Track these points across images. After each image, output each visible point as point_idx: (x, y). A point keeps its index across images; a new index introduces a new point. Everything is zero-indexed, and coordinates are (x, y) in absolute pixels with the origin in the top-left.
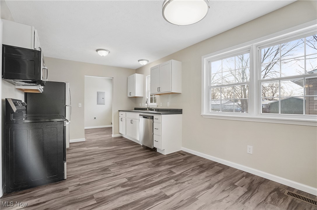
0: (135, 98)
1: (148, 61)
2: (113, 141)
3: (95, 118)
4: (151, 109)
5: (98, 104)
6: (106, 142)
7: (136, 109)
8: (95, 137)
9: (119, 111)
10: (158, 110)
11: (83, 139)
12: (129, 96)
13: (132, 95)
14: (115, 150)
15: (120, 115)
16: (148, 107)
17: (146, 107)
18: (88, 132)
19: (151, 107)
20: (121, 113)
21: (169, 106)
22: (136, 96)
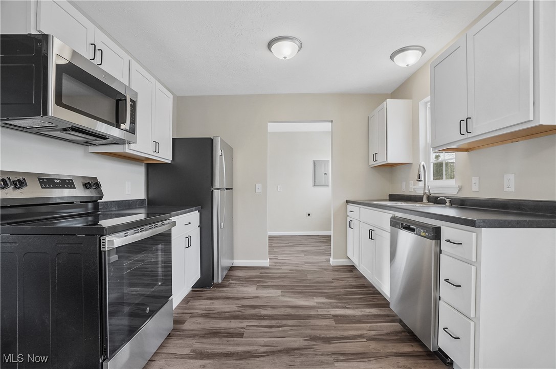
0: (390, 168)
1: (423, 50)
2: (328, 276)
3: (309, 215)
4: (436, 200)
5: (314, 185)
6: (309, 277)
7: (392, 198)
8: (293, 259)
9: (348, 202)
10: (461, 203)
11: (266, 263)
12: (372, 163)
13: (381, 161)
14: (313, 312)
15: (349, 213)
16: (425, 193)
17: (420, 192)
18: (290, 244)
19: (434, 192)
20: (351, 207)
21: (512, 189)
22: (390, 161)
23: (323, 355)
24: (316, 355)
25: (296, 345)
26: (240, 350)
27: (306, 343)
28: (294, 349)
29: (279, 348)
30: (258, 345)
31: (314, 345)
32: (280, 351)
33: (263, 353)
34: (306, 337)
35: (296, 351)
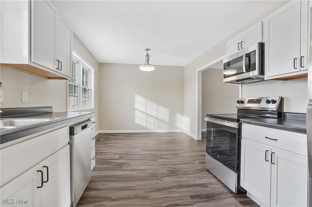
23: (141, 189)
24: (144, 189)
25: (156, 193)
26: (185, 189)
27: (150, 195)
28: (156, 191)
29: (165, 191)
30: (177, 192)
31: (145, 194)
32: (164, 189)
33: (172, 188)
34: (149, 198)
35: (155, 190)
